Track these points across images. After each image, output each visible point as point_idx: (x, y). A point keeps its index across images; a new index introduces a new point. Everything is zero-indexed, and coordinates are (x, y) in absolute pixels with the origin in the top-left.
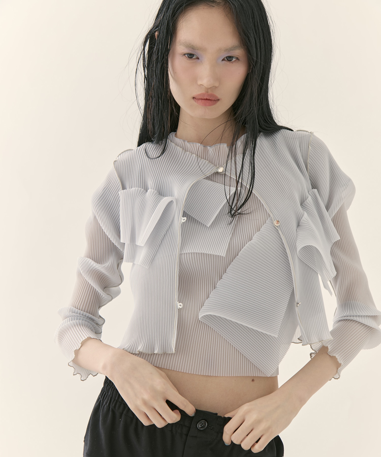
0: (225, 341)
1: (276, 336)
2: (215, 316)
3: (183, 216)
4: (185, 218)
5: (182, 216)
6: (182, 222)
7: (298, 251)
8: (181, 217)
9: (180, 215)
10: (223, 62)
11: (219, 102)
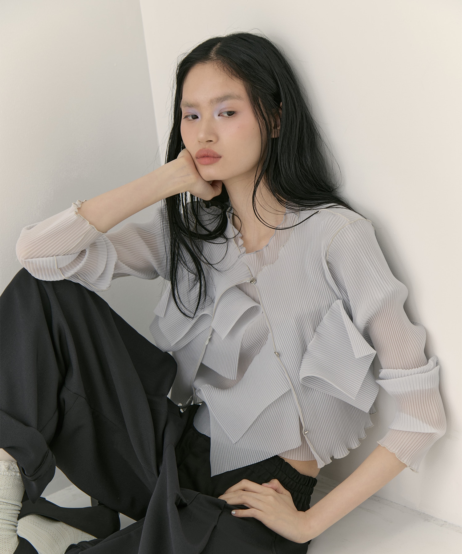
10: (220, 117)
11: (221, 160)
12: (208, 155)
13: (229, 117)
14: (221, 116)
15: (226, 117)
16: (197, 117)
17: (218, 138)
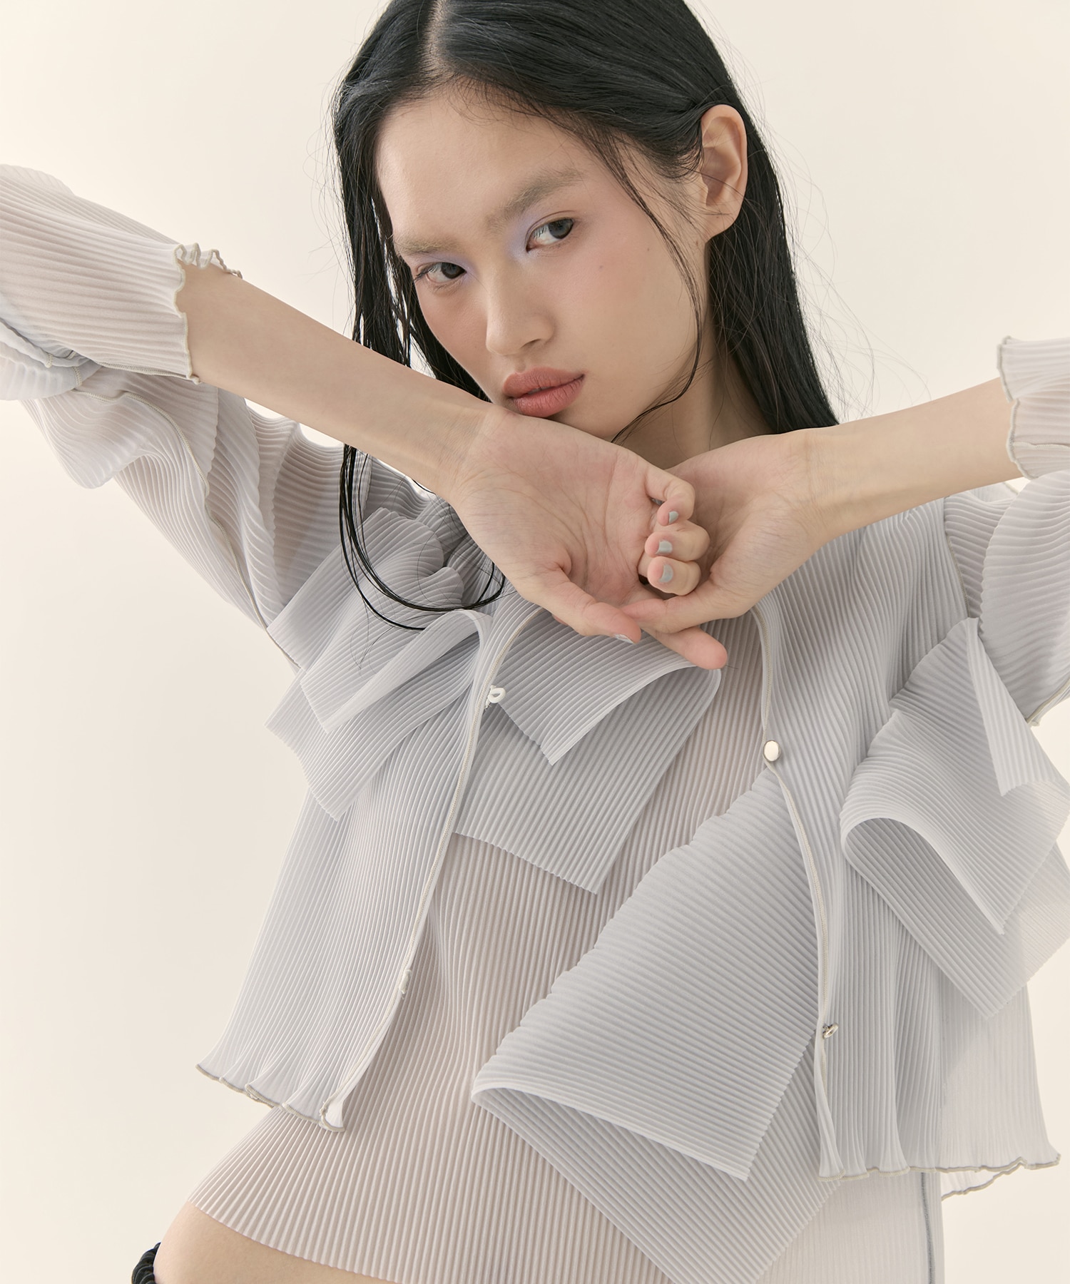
0: (589, 1209)
1: (741, 1174)
2: (537, 1098)
3: (497, 683)
4: (501, 691)
5: (491, 682)
6: (487, 704)
7: (846, 836)
8: (487, 685)
9: (487, 677)
10: (534, 253)
11: (587, 385)
12: (541, 385)
13: (559, 246)
14: (536, 247)
15: (551, 246)
16: (461, 271)
17: (552, 322)
